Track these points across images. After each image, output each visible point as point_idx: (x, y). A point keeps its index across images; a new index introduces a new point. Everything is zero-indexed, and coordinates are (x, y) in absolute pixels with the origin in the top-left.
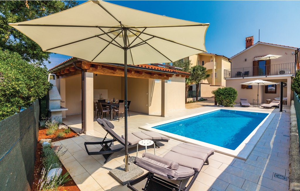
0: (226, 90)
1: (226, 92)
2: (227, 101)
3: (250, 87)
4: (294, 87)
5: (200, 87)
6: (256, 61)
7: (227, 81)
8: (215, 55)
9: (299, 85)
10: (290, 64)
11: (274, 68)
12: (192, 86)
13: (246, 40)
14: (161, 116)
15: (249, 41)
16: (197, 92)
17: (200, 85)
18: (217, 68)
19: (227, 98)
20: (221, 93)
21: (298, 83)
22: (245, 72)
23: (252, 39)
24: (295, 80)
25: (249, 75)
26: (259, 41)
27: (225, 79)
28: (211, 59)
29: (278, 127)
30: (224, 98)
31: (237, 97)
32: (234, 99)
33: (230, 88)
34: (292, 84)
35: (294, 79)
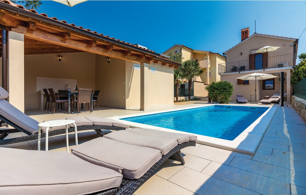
0: (220, 84)
1: (221, 86)
2: (222, 97)
3: (246, 82)
4: (294, 81)
5: (193, 85)
6: (253, 54)
7: (222, 76)
8: (209, 52)
9: (298, 79)
10: (289, 55)
11: (272, 60)
12: (185, 85)
13: (241, 32)
14: (140, 110)
15: (245, 33)
16: (189, 90)
17: (193, 83)
18: (211, 66)
19: (221, 93)
20: (215, 88)
21: (298, 77)
22: (241, 67)
23: (248, 31)
24: (295, 74)
25: (245, 70)
26: (255, 33)
27: (220, 75)
28: (205, 58)
29: (286, 117)
30: (219, 94)
31: (233, 92)
32: (230, 95)
33: (225, 82)
34: (292, 78)
35: (293, 72)
